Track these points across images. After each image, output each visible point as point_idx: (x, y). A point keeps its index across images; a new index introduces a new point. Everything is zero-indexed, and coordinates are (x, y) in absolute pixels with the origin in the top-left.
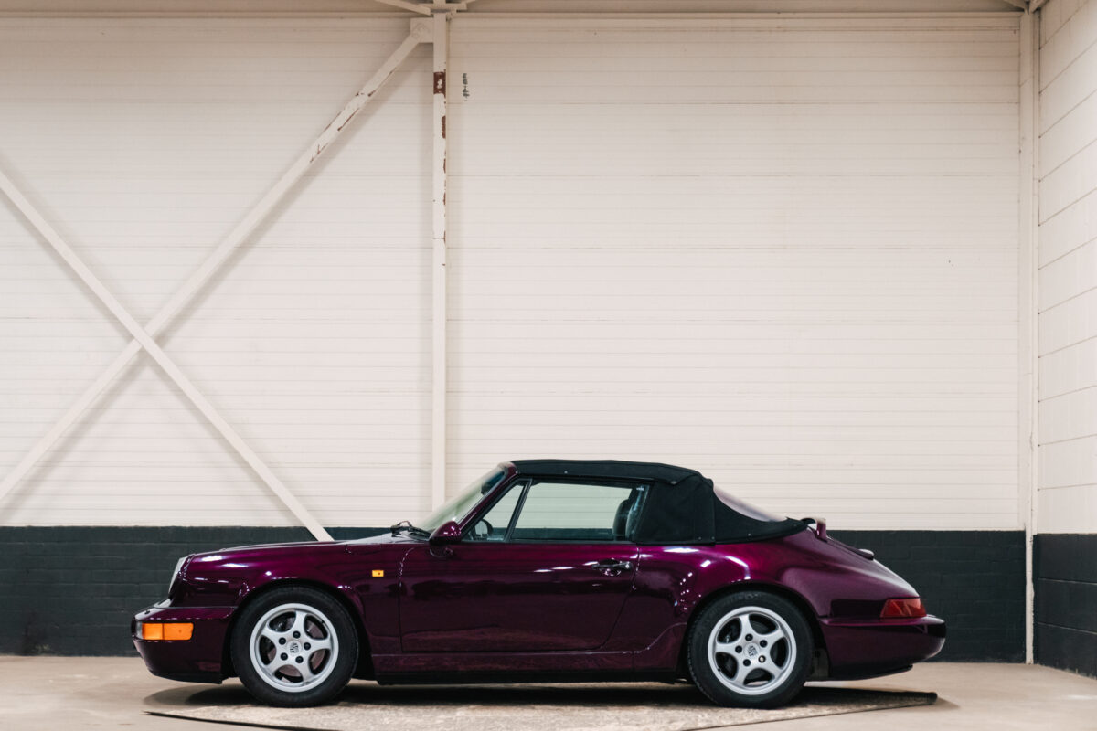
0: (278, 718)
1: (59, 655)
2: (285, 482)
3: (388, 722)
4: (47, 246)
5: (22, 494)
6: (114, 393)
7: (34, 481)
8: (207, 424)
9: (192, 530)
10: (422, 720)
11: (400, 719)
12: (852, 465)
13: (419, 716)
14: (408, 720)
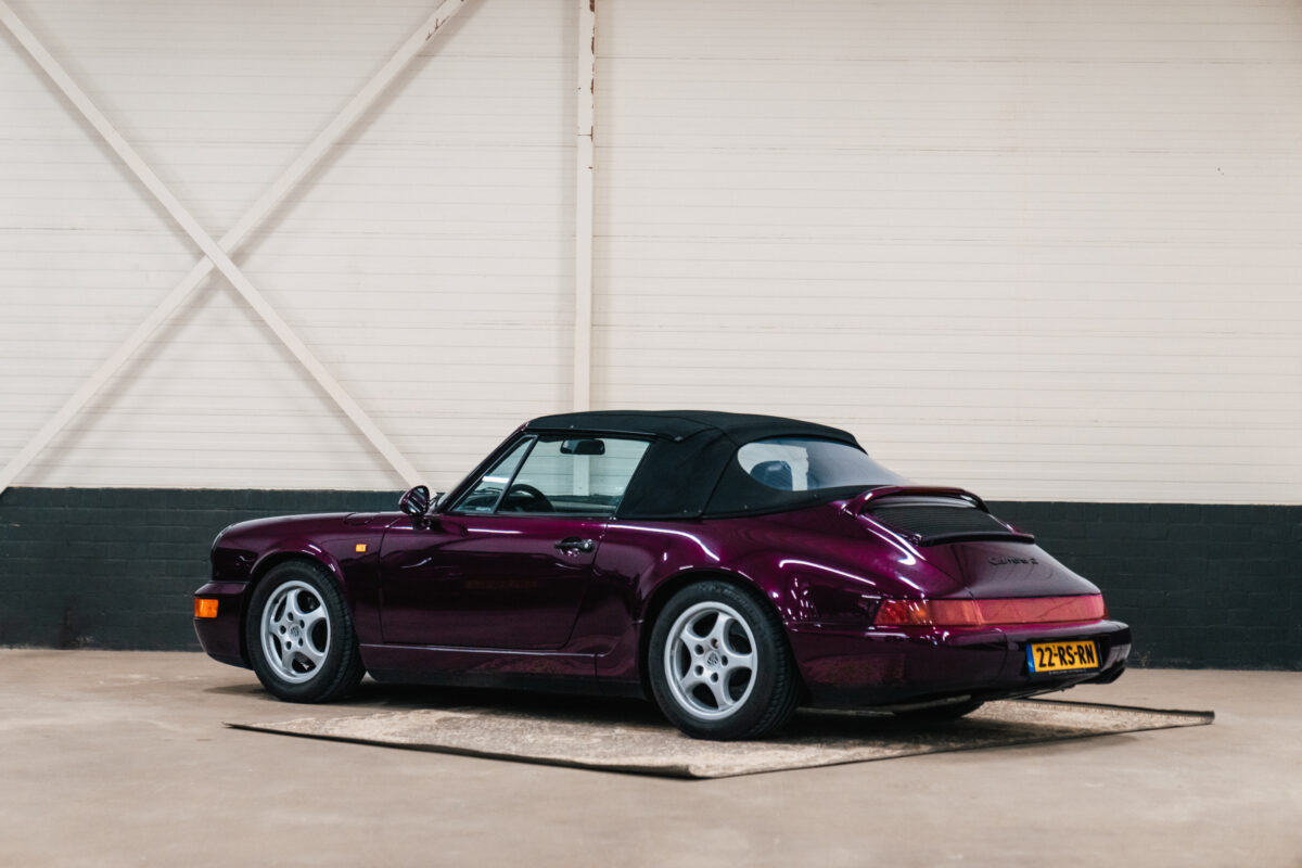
0: (393, 734)
1: (105, 649)
2: (390, 435)
3: (531, 740)
4: (99, 140)
5: (63, 448)
6: (179, 322)
7: (79, 430)
8: (293, 361)
9: (273, 493)
10: (572, 739)
11: (545, 737)
12: (1096, 421)
13: (569, 733)
14: (556, 738)
